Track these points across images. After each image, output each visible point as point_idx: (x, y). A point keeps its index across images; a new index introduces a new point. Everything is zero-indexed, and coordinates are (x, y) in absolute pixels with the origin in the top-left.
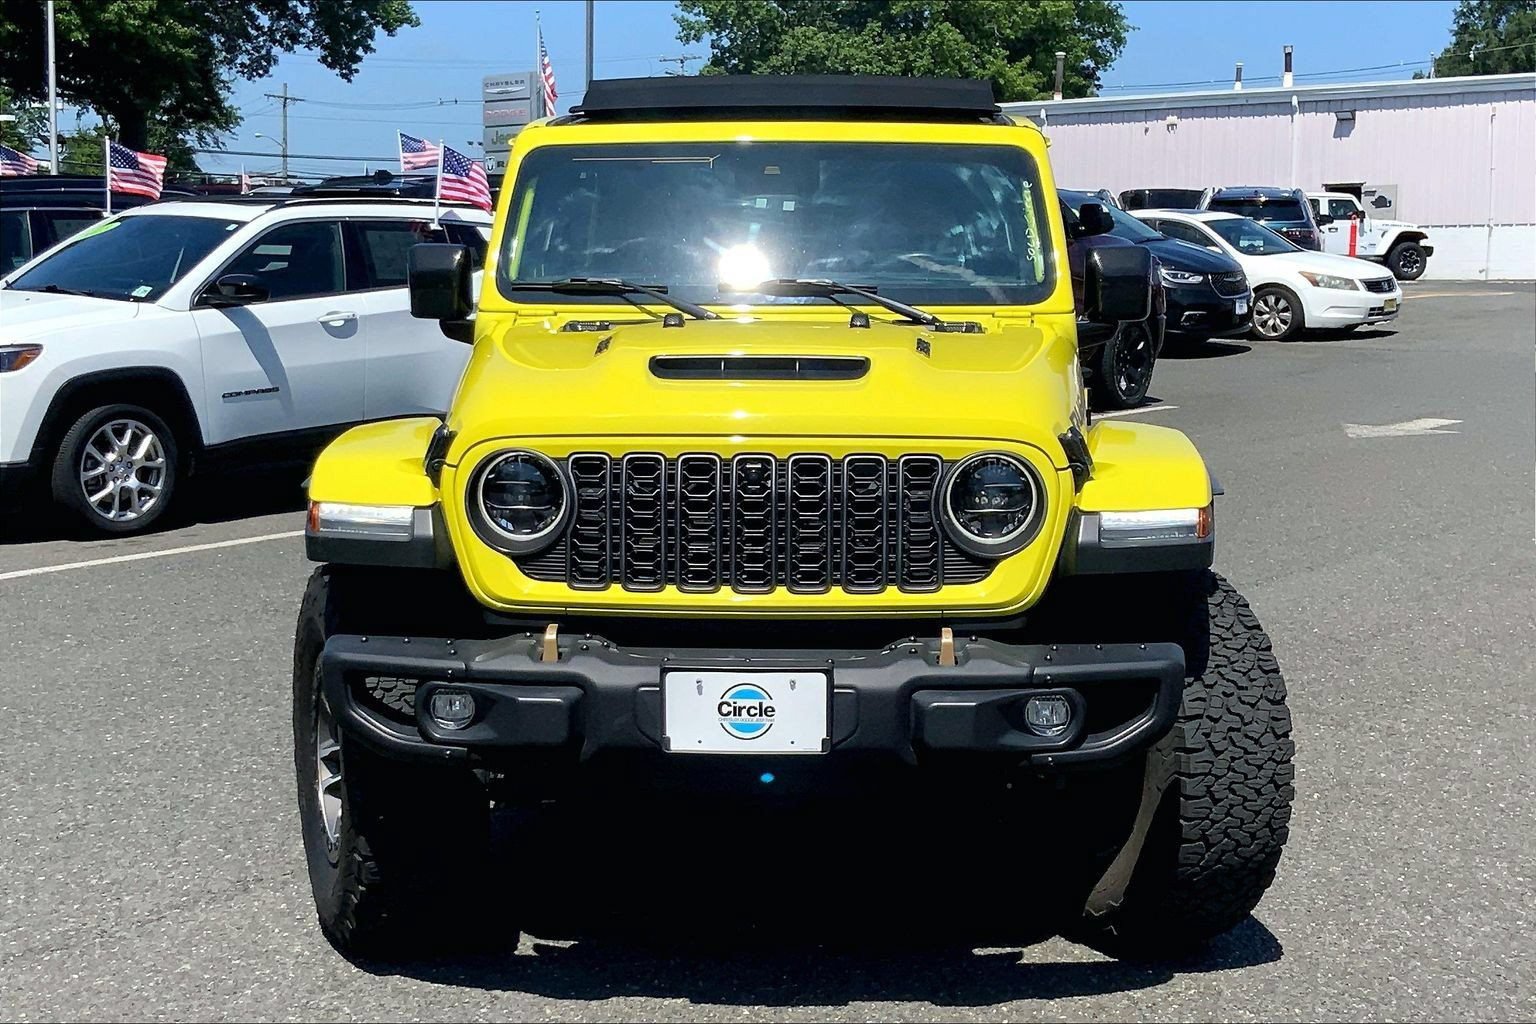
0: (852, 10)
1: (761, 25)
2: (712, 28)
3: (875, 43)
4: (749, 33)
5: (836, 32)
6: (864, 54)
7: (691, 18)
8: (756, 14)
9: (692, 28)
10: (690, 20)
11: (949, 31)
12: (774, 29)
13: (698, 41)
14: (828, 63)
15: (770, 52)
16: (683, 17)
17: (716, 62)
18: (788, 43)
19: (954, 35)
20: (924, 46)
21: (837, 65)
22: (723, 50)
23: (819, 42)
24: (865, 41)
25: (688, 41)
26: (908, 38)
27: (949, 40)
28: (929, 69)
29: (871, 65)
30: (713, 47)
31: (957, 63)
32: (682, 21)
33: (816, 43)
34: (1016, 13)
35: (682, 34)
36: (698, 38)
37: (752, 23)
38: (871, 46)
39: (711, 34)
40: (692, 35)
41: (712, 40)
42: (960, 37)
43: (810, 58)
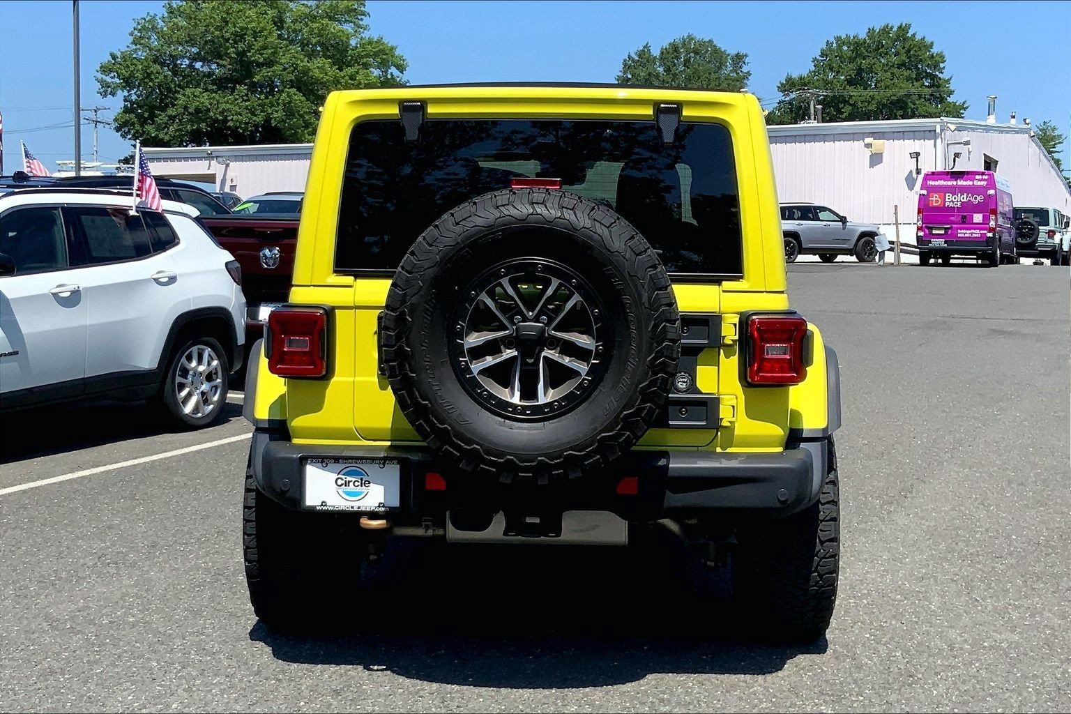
0: (227, 77)
1: (160, 86)
2: (125, 87)
3: (243, 100)
4: (151, 92)
5: (216, 92)
6: (237, 108)
7: (108, 79)
8: (157, 78)
9: (109, 87)
10: (107, 80)
11: (295, 95)
12: (169, 90)
13: (113, 96)
14: (211, 114)
15: (167, 105)
16: (102, 78)
17: (126, 110)
18: (181, 100)
19: (298, 97)
20: (278, 104)
21: (217, 116)
22: (132, 103)
23: (205, 99)
24: (236, 99)
25: (105, 96)
26: (267, 98)
27: (296, 100)
28: (283, 120)
29: (241, 116)
30: (125, 100)
31: (302, 116)
32: (102, 82)
33: (202, 100)
34: (341, 83)
35: (102, 90)
36: (113, 94)
37: (154, 84)
38: (241, 102)
39: (123, 92)
40: (109, 92)
41: (125, 96)
42: (303, 99)
43: (198, 111)
